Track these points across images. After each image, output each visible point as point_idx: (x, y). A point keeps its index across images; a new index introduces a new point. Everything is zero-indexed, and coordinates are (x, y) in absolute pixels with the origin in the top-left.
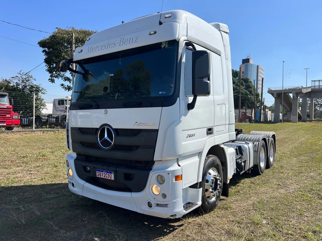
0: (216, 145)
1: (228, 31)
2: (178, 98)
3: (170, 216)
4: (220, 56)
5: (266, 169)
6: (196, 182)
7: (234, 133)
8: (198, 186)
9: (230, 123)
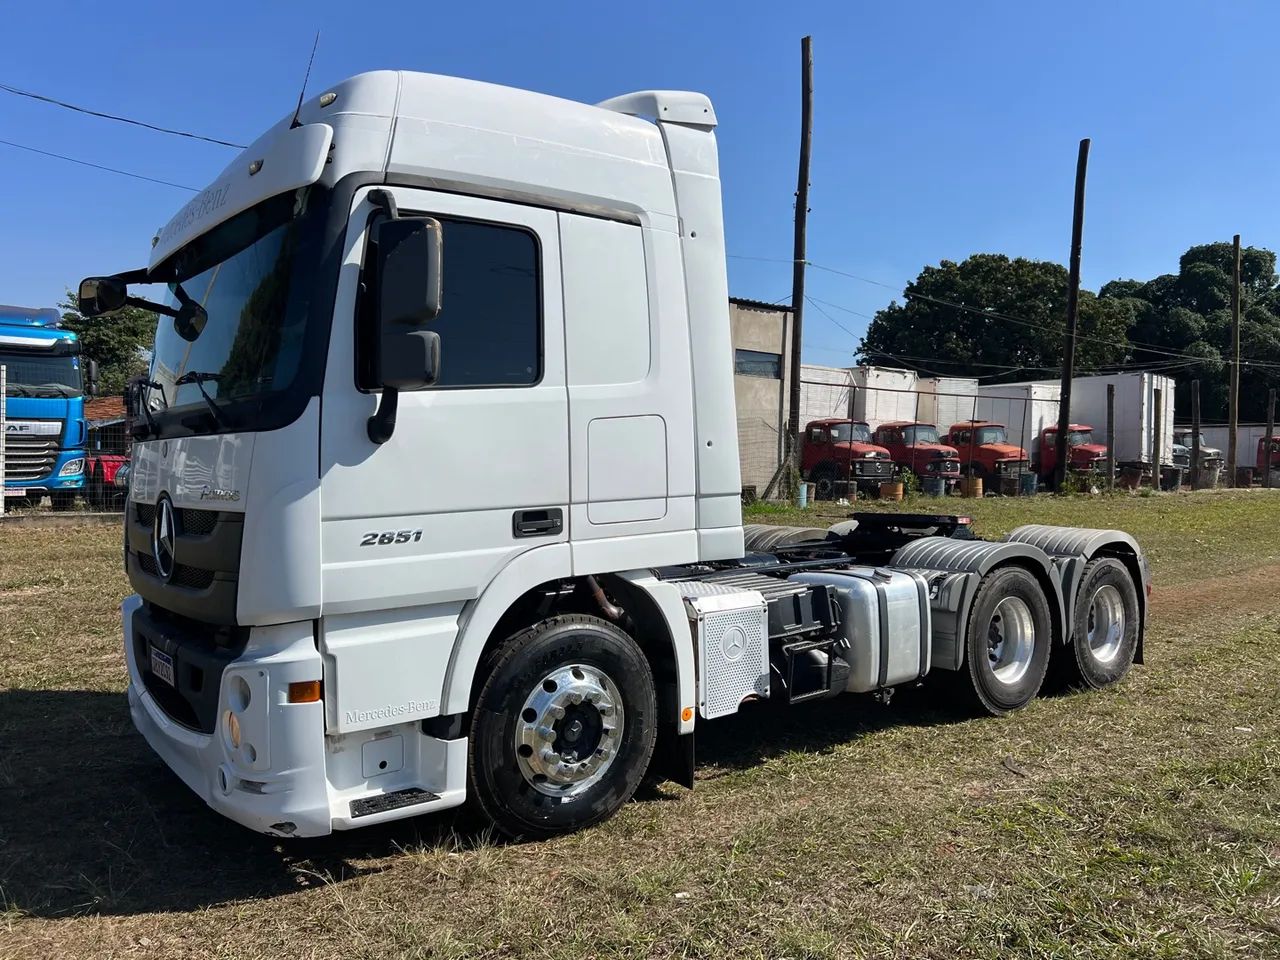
0: (576, 574)
1: (711, 119)
2: (314, 401)
3: (273, 827)
4: (639, 225)
5: (1041, 695)
6: (437, 715)
7: (739, 533)
8: (456, 727)
9: (703, 491)
